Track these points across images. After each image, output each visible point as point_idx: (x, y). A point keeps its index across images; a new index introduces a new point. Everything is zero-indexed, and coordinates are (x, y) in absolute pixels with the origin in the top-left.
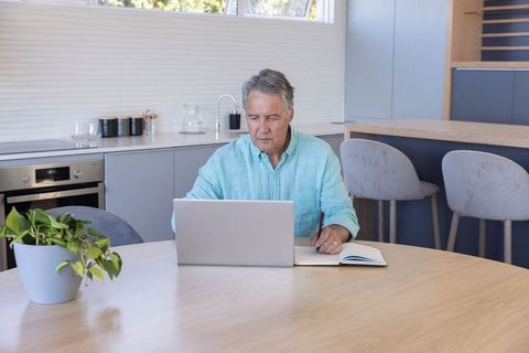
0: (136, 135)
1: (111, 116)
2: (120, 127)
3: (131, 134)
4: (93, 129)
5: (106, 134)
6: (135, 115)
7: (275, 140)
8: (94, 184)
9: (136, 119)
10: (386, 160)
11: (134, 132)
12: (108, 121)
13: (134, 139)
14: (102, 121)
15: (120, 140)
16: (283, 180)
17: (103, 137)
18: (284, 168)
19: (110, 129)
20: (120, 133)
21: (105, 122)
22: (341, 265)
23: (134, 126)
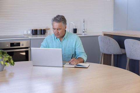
0: (43, 34)
1: (36, 29)
2: (38, 32)
3: (41, 34)
4: (30, 32)
5: (34, 34)
6: (43, 29)
7: (60, 35)
8: (27, 48)
9: (43, 30)
10: (110, 42)
11: (42, 34)
12: (35, 30)
13: (42, 35)
14: (33, 30)
15: (38, 36)
16: (63, 45)
17: (33, 34)
18: (64, 41)
19: (35, 32)
20: (38, 33)
21: (34, 30)
22: (75, 67)
23: (42, 32)
